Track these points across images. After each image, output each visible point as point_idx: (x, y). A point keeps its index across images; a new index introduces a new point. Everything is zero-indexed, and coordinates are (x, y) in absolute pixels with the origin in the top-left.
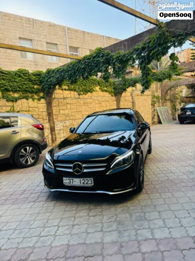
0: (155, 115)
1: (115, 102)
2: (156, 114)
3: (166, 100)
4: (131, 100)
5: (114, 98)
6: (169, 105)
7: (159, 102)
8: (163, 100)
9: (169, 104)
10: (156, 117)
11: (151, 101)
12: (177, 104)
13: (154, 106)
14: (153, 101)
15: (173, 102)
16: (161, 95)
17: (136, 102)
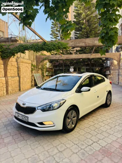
0: (32, 80)
11: (30, 68)
12: (44, 72)
13: (32, 72)
14: (32, 69)
15: (42, 70)
16: (36, 64)
17: (21, 68)
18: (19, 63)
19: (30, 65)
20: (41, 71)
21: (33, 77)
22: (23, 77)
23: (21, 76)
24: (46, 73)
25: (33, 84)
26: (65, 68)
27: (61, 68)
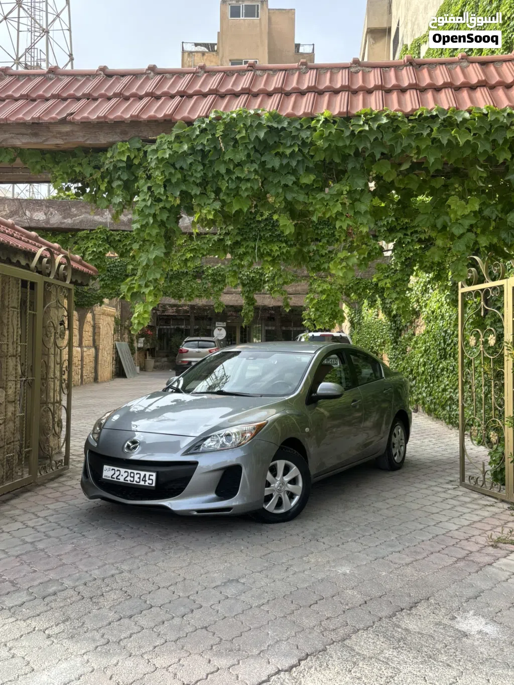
1: (78, 323)
2: (114, 357)
3: (125, 328)
4: (92, 322)
5: (76, 314)
6: (127, 340)
7: (118, 331)
8: (123, 328)
9: (126, 336)
10: (115, 362)
11: (113, 328)
12: (135, 338)
13: (114, 338)
16: (121, 317)
17: (101, 327)
18: (97, 317)
19: (113, 320)
21: (115, 350)
22: (102, 351)
23: (100, 347)
24: (137, 342)
25: (114, 370)
26: (197, 327)
27: (183, 327)
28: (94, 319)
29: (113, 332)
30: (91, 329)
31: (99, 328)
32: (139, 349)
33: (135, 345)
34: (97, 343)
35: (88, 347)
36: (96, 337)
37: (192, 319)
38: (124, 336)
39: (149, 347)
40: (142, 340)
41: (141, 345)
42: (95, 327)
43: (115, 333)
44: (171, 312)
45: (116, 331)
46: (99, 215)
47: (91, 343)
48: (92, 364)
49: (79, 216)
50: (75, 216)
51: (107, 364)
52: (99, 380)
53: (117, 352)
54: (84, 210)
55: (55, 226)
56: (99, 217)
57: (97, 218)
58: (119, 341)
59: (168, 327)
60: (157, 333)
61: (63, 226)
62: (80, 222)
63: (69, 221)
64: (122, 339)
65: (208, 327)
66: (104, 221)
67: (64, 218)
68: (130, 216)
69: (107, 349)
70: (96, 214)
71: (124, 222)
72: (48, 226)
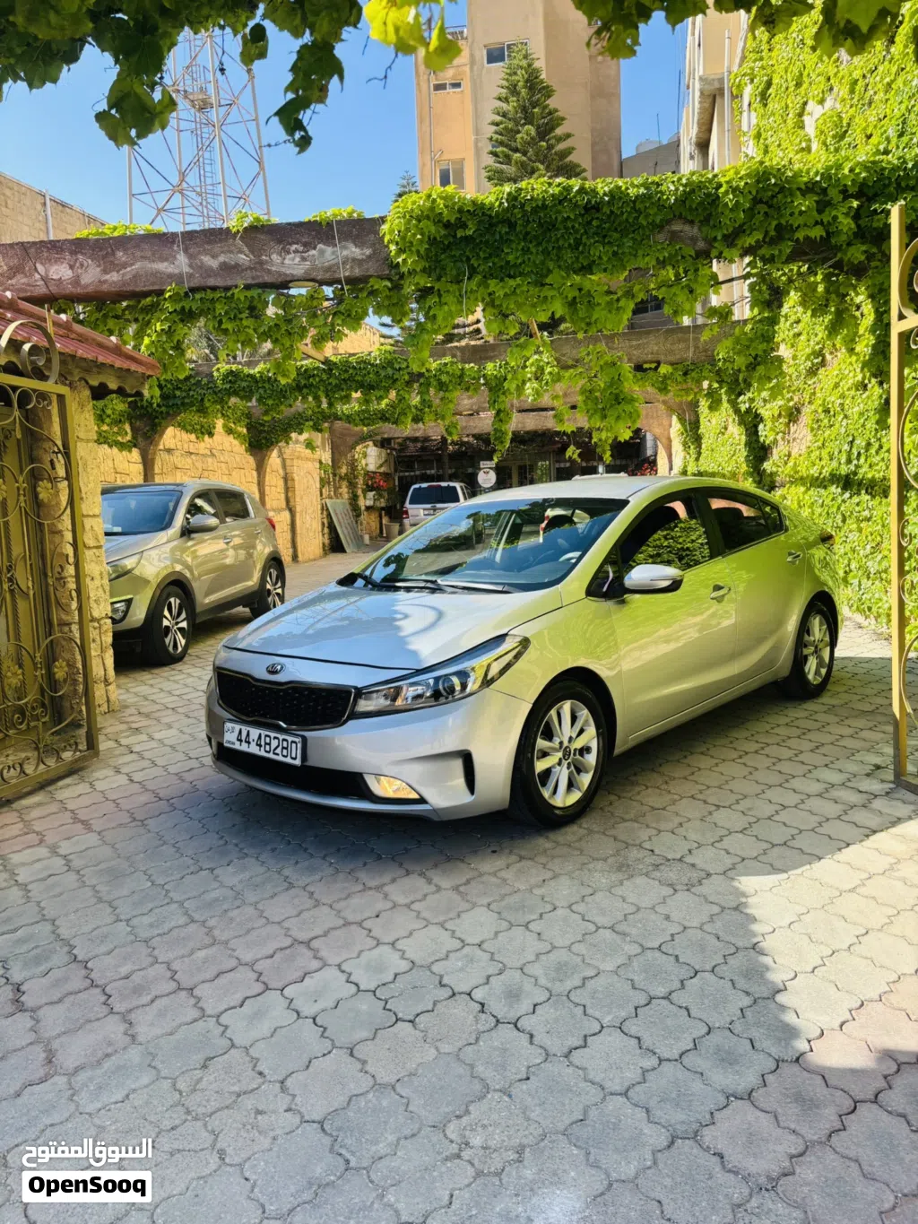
0: (324, 523)
1: (255, 474)
2: (325, 521)
3: (341, 478)
4: (281, 472)
5: (251, 460)
6: (346, 496)
7: (329, 483)
8: (337, 478)
9: (344, 490)
10: (326, 530)
11: (318, 479)
12: (360, 492)
13: (321, 495)
14: (321, 479)
15: (352, 485)
16: (333, 461)
17: (296, 478)
18: (288, 463)
19: (318, 465)
20: (346, 490)
21: (325, 513)
22: (301, 515)
23: (298, 509)
24: (365, 498)
25: (327, 542)
26: (453, 471)
27: (433, 472)
28: (284, 466)
29: (318, 486)
30: (281, 483)
31: (293, 480)
32: (368, 508)
33: (363, 503)
34: (292, 504)
35: (278, 511)
36: (290, 494)
37: (446, 460)
38: (341, 490)
39: (383, 505)
40: (371, 494)
41: (370, 503)
42: (287, 479)
43: (322, 486)
44: (412, 449)
45: (323, 482)
46: (166, 260)
47: (284, 505)
48: (288, 536)
49: (132, 265)
50: (124, 266)
51: (311, 534)
52: (300, 558)
53: (329, 515)
54: (138, 254)
55: (90, 289)
56: (166, 264)
57: (163, 267)
58: (331, 498)
59: (412, 474)
60: (397, 483)
61: (105, 288)
62: (134, 277)
63: (114, 277)
64: (337, 495)
65: (470, 470)
66: (177, 271)
67: (105, 272)
68: (222, 258)
69: (310, 511)
70: (163, 259)
71: (211, 269)
72: (79, 290)
